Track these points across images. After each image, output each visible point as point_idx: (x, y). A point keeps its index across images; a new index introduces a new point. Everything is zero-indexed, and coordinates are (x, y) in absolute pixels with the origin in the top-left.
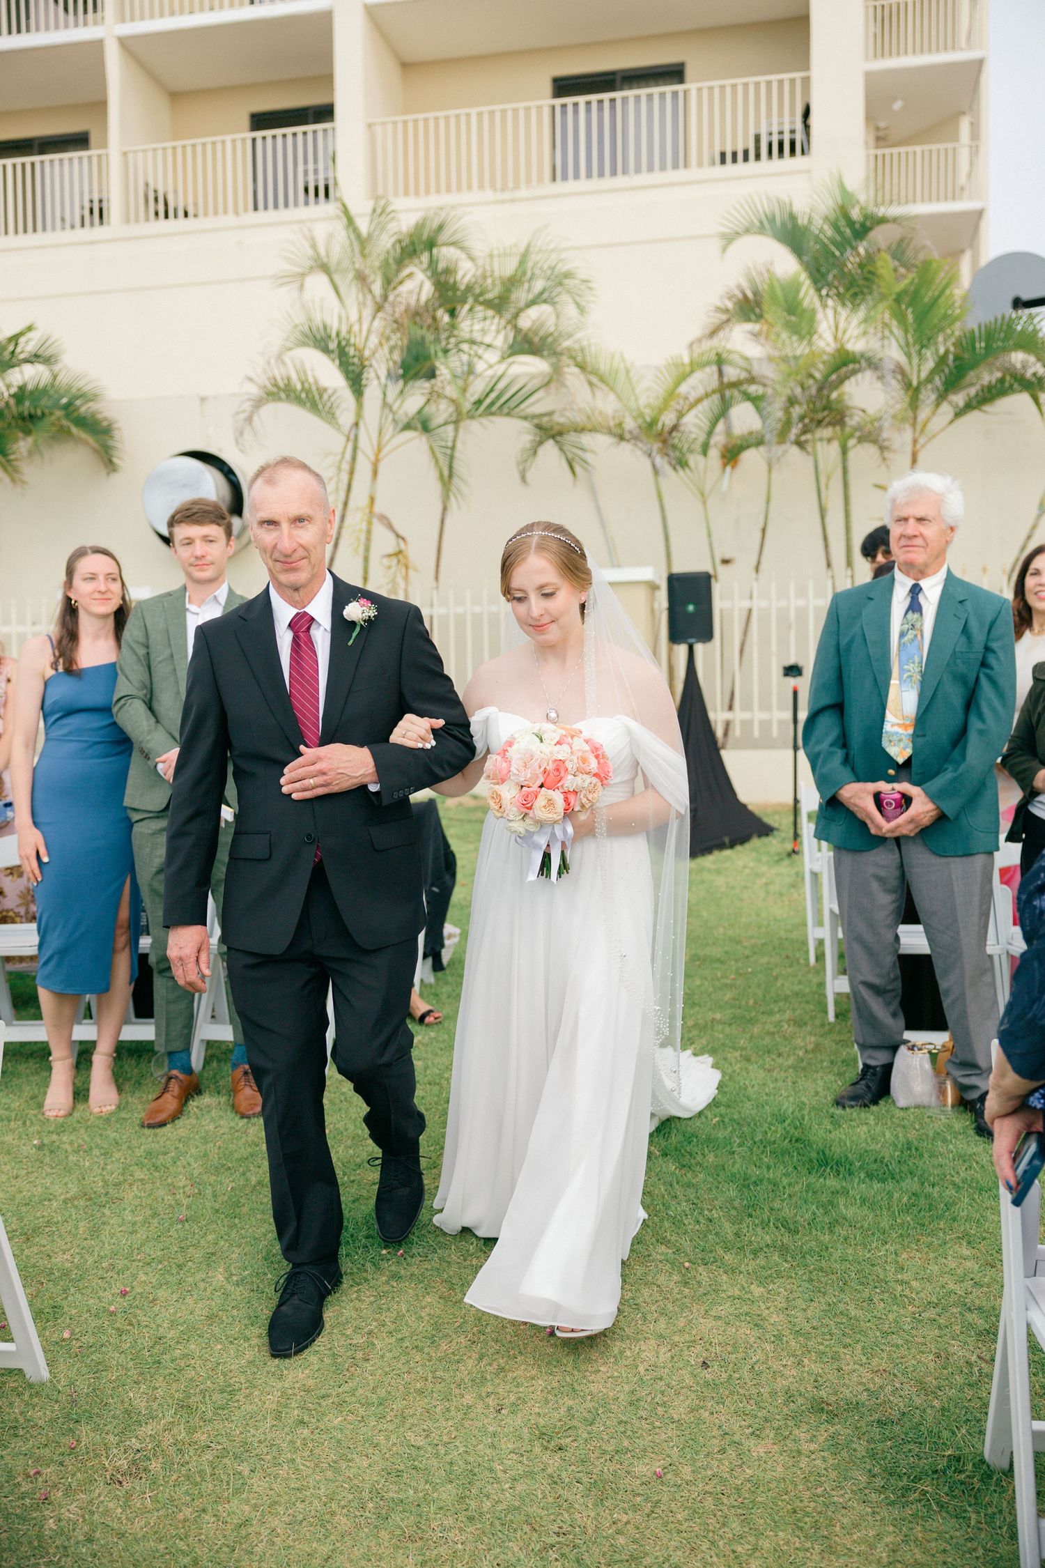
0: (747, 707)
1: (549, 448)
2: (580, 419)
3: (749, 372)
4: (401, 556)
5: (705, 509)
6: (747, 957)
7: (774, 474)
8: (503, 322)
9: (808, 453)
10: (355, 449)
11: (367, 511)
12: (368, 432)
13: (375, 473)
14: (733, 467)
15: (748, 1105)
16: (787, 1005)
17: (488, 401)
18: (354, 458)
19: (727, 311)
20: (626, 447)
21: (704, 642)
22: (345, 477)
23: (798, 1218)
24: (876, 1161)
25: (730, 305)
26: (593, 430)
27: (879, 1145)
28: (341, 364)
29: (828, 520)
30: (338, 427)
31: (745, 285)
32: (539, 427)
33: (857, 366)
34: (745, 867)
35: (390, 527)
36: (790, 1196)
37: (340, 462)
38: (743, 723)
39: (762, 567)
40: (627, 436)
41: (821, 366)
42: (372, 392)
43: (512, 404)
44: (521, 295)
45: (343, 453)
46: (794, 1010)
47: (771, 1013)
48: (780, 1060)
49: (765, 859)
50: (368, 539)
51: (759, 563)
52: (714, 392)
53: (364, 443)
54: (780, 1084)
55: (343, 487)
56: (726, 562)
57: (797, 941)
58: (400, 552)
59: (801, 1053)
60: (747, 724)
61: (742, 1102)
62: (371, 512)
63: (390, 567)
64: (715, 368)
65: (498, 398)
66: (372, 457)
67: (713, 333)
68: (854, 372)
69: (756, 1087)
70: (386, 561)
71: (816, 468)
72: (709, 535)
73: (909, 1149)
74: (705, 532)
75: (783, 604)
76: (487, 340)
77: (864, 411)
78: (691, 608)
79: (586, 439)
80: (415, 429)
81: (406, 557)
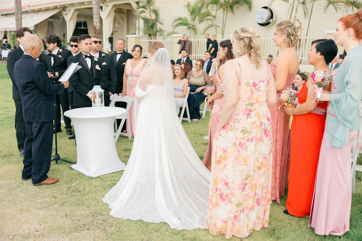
1: (331, 5)
10: (293, 7)
12: (295, 4)
13: (296, 11)
18: (293, 9)
30: (289, 3)
32: (330, 2)
35: (299, 22)
37: (289, 10)
45: (290, 8)
53: (295, 6)
58: (300, 26)
62: (295, 19)
66: (296, 9)
79: (339, 3)
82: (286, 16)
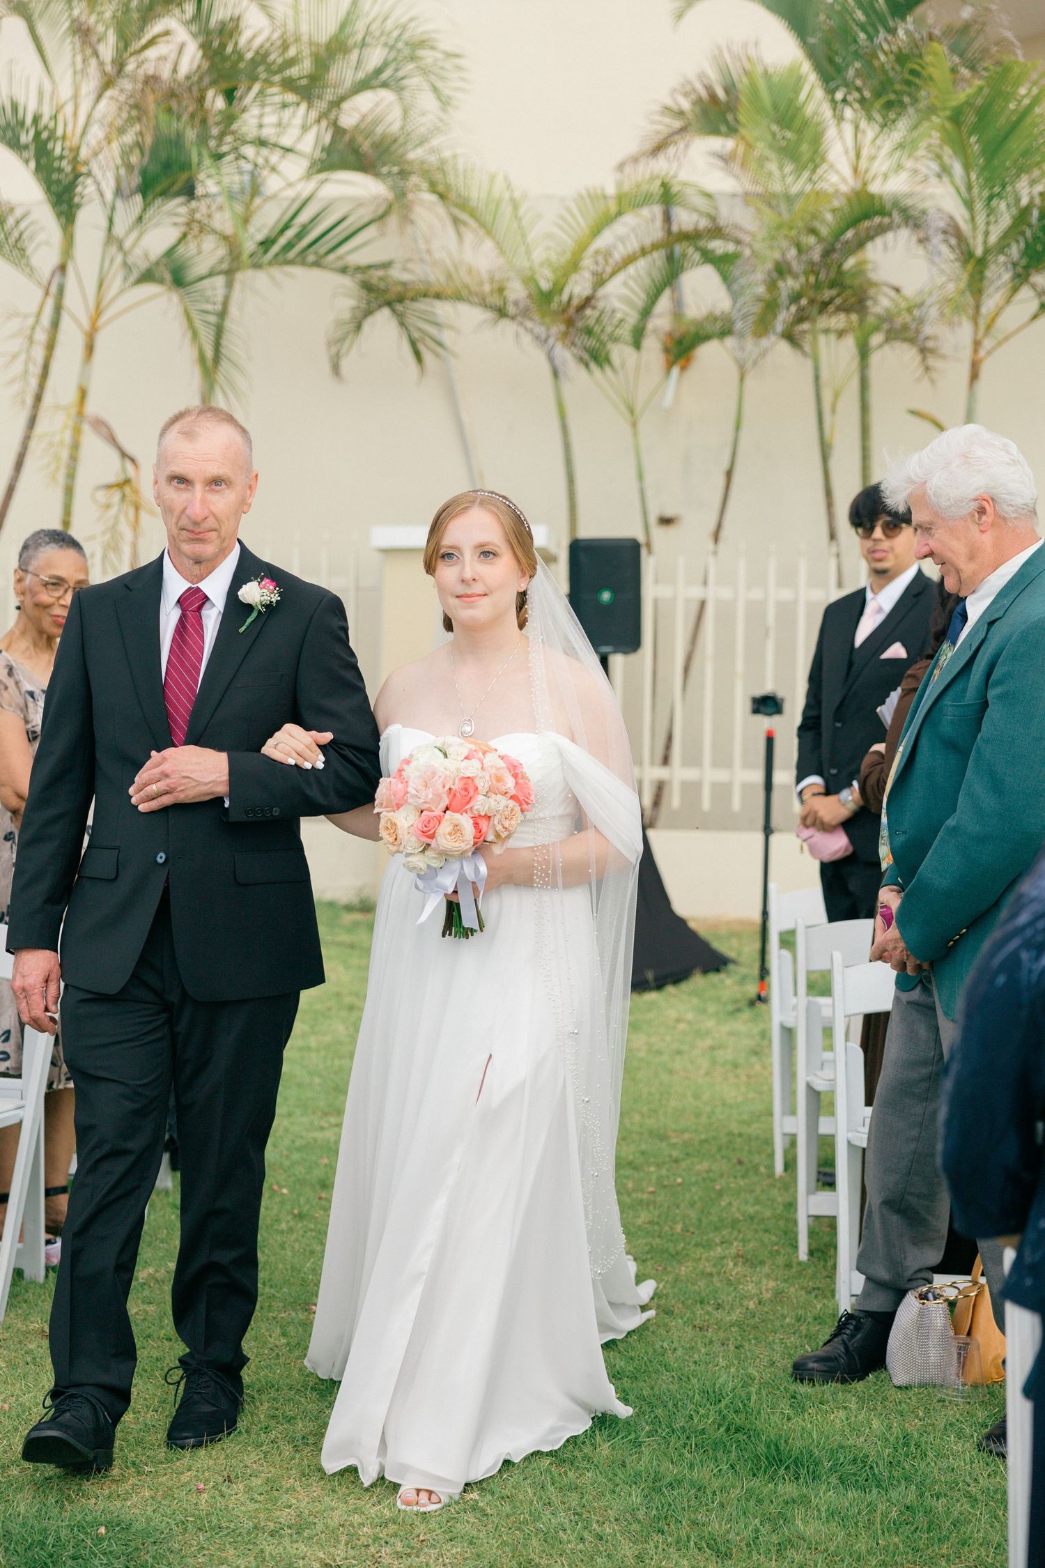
0: (693, 760)
1: (383, 323)
2: (436, 277)
3: (713, 219)
4: (127, 489)
5: (635, 434)
6: (676, 1161)
7: (749, 382)
8: (313, 114)
9: (804, 354)
10: (58, 309)
11: (73, 411)
12: (81, 281)
13: (90, 349)
14: (683, 368)
15: (666, 1376)
16: (735, 1233)
17: (282, 241)
18: (55, 324)
19: (681, 113)
20: (508, 327)
21: (625, 653)
22: (39, 353)
23: (732, 1536)
24: (855, 1460)
25: (686, 105)
26: (458, 297)
27: (862, 1439)
28: (38, 169)
29: (833, 463)
30: (31, 272)
31: (714, 76)
32: (367, 287)
33: (886, 220)
34: (678, 1020)
35: (112, 440)
36: (722, 1505)
37: (33, 329)
38: (685, 785)
39: (724, 534)
40: (511, 310)
41: (829, 217)
42: (90, 218)
43: (322, 247)
44: (344, 72)
45: (39, 315)
46: (744, 1241)
47: (709, 1246)
48: (719, 1314)
49: (712, 1008)
50: (74, 459)
51: (719, 526)
52: (655, 247)
53: (72, 299)
54: (717, 1348)
55: (36, 370)
56: (666, 521)
57: (757, 1138)
58: (127, 481)
59: (751, 1305)
60: (692, 789)
61: (657, 1372)
62: (80, 414)
63: (108, 506)
64: (657, 210)
65: (299, 236)
66: (86, 324)
67: (658, 149)
68: (882, 230)
69: (680, 1352)
70: (101, 496)
71: (817, 378)
72: (641, 476)
73: (907, 1444)
74: (633, 472)
75: (756, 594)
76: (286, 141)
77: (897, 290)
78: (606, 596)
79: (443, 310)
80: (161, 281)
81: (136, 492)
82: (13, 381)
